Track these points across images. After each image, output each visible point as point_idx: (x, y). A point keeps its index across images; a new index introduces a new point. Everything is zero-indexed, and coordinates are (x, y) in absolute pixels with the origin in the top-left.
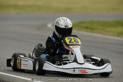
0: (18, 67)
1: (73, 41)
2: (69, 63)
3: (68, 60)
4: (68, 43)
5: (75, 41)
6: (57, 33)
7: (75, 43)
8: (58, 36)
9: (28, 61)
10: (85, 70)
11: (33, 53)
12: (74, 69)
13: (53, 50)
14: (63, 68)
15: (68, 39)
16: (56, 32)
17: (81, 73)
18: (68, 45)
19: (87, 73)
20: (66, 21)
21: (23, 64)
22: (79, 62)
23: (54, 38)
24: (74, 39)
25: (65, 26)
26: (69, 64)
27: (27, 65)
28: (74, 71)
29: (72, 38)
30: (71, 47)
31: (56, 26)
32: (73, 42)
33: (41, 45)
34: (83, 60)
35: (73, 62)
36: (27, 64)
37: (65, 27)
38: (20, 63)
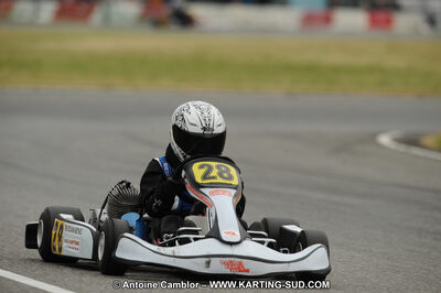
0: (55, 249)
1: (214, 173)
2: (196, 239)
3: (196, 232)
4: (199, 180)
5: (220, 175)
6: (177, 150)
7: (220, 180)
8: (181, 157)
9: (80, 232)
10: (240, 263)
11: (103, 208)
12: (207, 259)
13: (159, 202)
14: (177, 254)
15: (201, 167)
16: (175, 146)
17: (228, 271)
18: (198, 186)
19: (248, 271)
20: (206, 114)
21: (66, 241)
22: (225, 237)
23: (166, 164)
24: (218, 167)
25: (204, 129)
26: (193, 243)
27: (77, 243)
28: (208, 263)
29: (214, 164)
30: (206, 191)
31: (175, 127)
32: (214, 178)
33: (128, 185)
34: (238, 233)
35: (207, 237)
36: (78, 240)
37: (202, 132)
38: (60, 237)
